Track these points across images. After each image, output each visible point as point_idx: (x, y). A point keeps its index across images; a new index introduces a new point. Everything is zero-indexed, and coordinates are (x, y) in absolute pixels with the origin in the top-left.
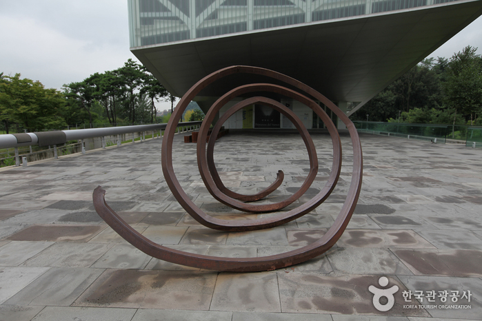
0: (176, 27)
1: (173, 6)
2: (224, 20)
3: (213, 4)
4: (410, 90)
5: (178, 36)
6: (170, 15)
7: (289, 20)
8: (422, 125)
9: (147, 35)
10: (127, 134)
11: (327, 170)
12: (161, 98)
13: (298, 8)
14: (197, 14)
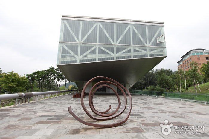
0: (73, 59)
1: (73, 53)
2: (89, 57)
3: (86, 53)
4: (148, 80)
5: (73, 62)
6: (71, 55)
7: (109, 59)
8: (152, 92)
9: (63, 61)
10: (46, 95)
11: (123, 106)
12: (62, 81)
13: (112, 56)
14: (80, 55)
